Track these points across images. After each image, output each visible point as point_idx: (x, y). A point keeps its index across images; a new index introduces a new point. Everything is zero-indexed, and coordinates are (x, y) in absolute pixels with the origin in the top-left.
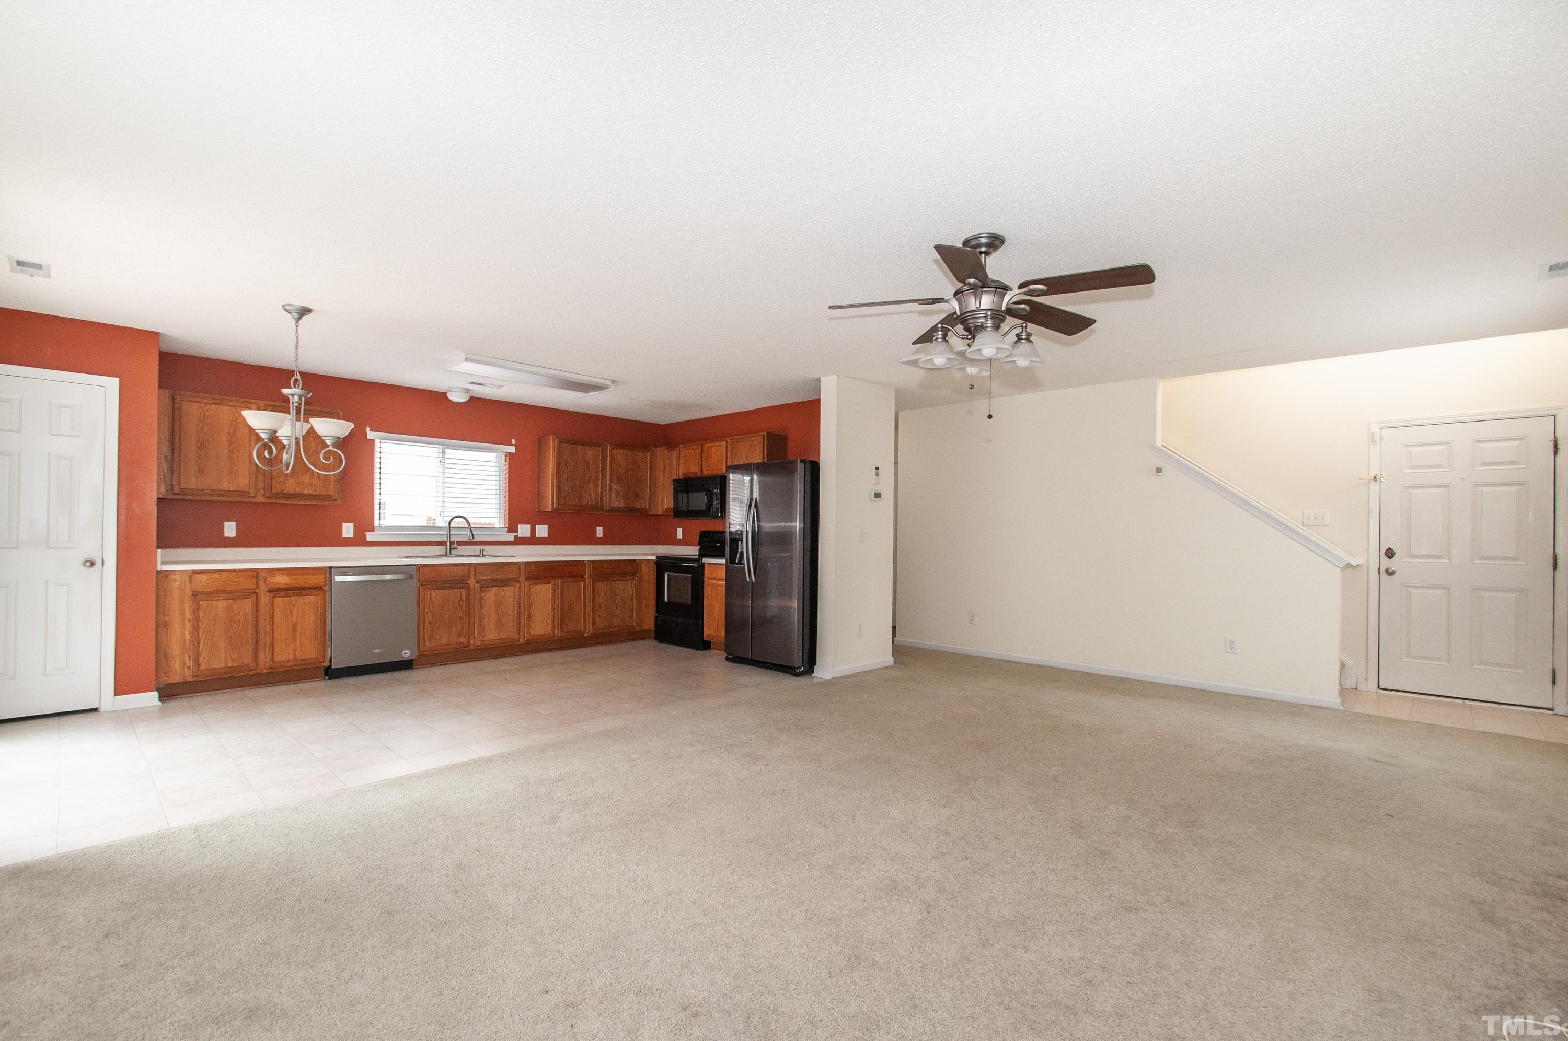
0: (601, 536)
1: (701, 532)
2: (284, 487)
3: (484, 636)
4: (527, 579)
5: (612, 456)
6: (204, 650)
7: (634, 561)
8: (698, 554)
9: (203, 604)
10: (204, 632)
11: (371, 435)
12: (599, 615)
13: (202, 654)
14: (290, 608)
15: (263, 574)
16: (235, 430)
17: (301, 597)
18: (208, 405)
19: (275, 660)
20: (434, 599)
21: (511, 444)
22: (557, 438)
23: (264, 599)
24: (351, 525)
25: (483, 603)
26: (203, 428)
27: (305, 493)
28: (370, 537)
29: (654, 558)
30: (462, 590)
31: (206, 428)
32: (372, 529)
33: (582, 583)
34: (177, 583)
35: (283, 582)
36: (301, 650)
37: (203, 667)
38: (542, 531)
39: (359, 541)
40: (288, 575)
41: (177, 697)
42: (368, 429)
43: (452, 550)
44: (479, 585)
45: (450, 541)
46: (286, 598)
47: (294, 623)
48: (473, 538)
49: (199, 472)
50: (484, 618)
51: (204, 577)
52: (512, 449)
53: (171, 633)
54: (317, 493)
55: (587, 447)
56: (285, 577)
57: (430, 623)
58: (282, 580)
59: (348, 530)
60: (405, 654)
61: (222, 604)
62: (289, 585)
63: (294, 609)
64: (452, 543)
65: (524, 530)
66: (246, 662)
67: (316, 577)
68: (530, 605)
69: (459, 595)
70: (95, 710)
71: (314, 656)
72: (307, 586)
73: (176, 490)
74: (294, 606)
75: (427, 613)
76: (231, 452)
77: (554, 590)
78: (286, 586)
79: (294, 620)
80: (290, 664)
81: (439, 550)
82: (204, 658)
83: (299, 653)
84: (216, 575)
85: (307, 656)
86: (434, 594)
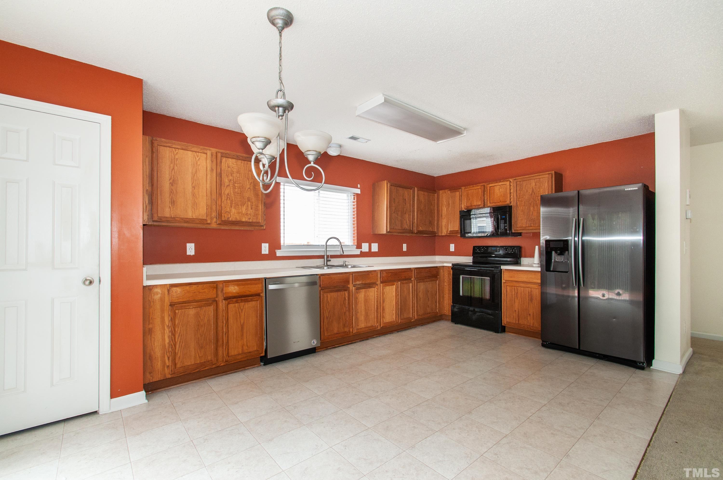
0: (406, 250)
1: (474, 247)
2: (230, 216)
3: (358, 326)
4: (382, 282)
5: (418, 196)
6: (179, 351)
7: (437, 267)
8: (472, 262)
9: (178, 312)
10: (179, 336)
12: (420, 306)
13: (178, 353)
14: (239, 313)
15: (221, 286)
16: (196, 172)
17: (246, 303)
18: (177, 150)
19: (230, 355)
20: (329, 299)
21: (357, 188)
22: (389, 182)
23: (222, 304)
24: (267, 245)
25: (357, 301)
26: (174, 168)
27: (243, 220)
28: (279, 253)
29: (450, 265)
30: (346, 292)
31: (176, 168)
32: (279, 248)
33: (411, 284)
34: (159, 295)
35: (234, 291)
36: (247, 346)
37: (178, 366)
38: (375, 247)
39: (272, 256)
40: (238, 285)
41: (159, 390)
43: (328, 262)
44: (355, 288)
45: (326, 255)
46: (236, 304)
47: (242, 324)
48: (343, 253)
49: (172, 204)
50: (358, 312)
51: (178, 290)
52: (358, 191)
53: (154, 338)
54: (251, 221)
55: (405, 190)
56: (236, 287)
57: (327, 318)
58: (233, 290)
59: (265, 248)
61: (192, 312)
62: (238, 294)
63: (242, 312)
64: (328, 256)
65: (365, 247)
66: (209, 358)
67: (256, 286)
68: (383, 302)
69: (344, 296)
70: (95, 413)
71: (255, 349)
72: (250, 293)
73: (156, 218)
74: (242, 310)
75: (325, 310)
76: (194, 187)
77: (396, 290)
78: (237, 294)
79: (242, 322)
80: (240, 357)
81: (319, 262)
82: (179, 358)
83: (245, 348)
84: (187, 287)
85: (251, 350)
86: (329, 296)
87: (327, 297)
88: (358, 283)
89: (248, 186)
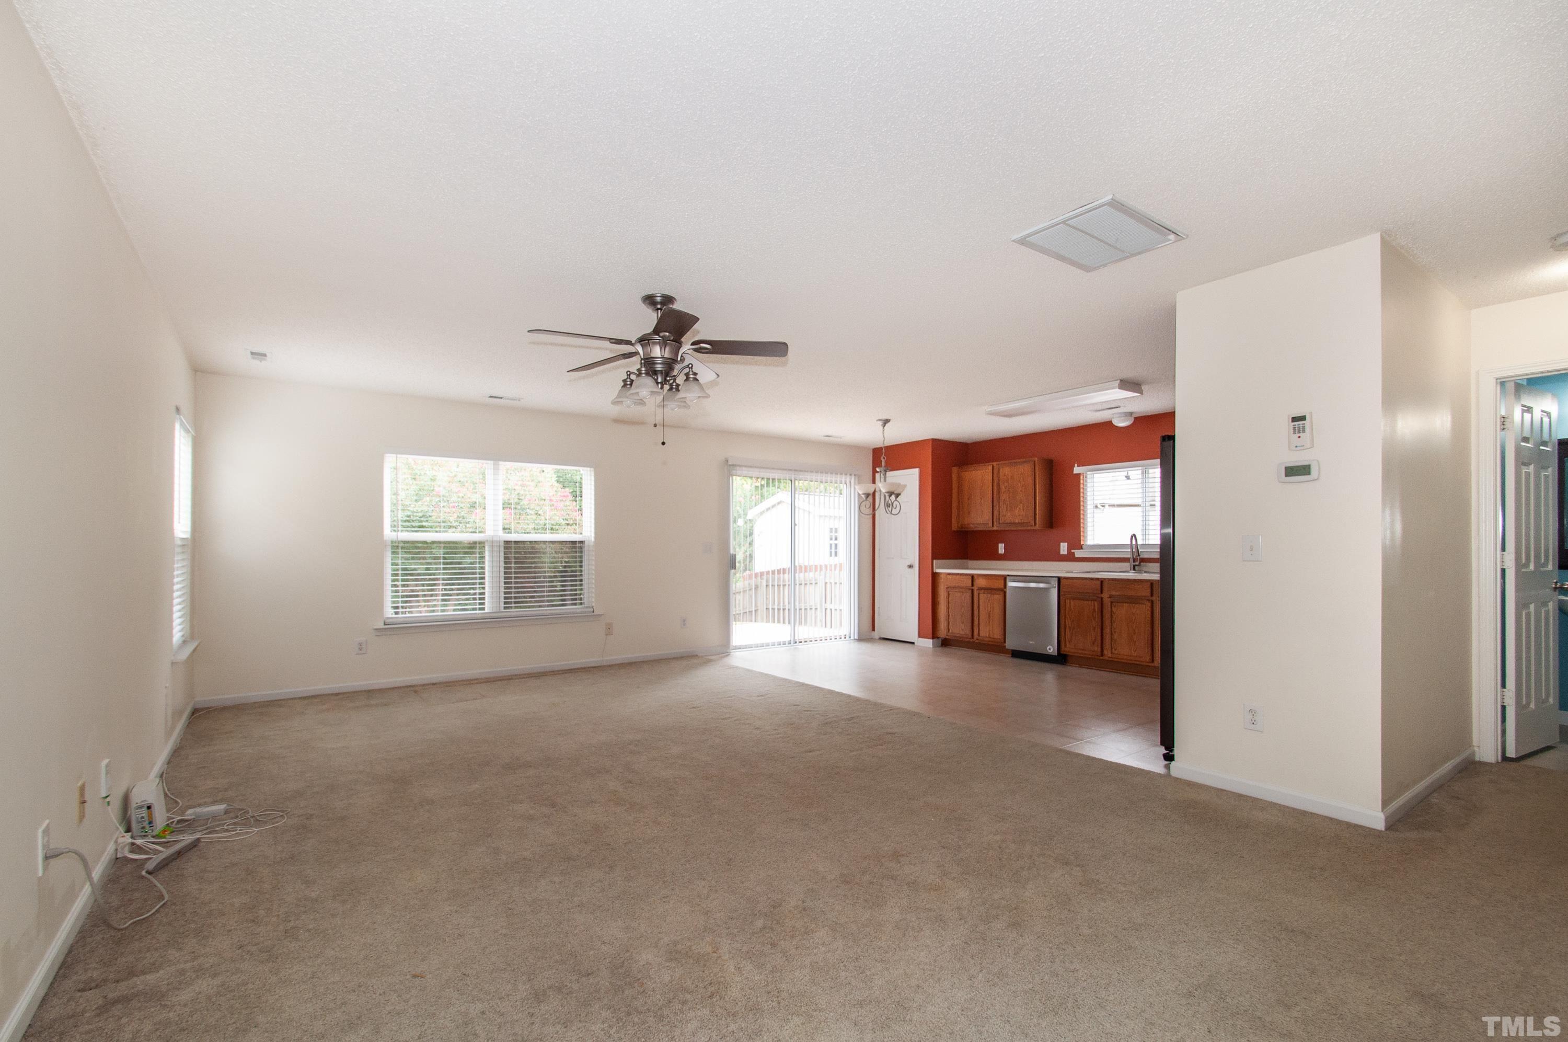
2: (1006, 519)
3: (1115, 650)
9: (951, 594)
10: (952, 611)
11: (1077, 470)
13: (952, 623)
15: (975, 577)
16: (982, 483)
17: (993, 595)
18: (971, 471)
19: (981, 634)
20: (1072, 607)
23: (976, 595)
24: (1066, 545)
25: (1114, 617)
28: (1078, 553)
30: (1096, 603)
32: (1080, 547)
34: (943, 580)
37: (952, 632)
39: (1070, 558)
40: (986, 579)
41: (946, 646)
42: (1076, 465)
43: (1135, 567)
44: (1111, 599)
46: (985, 594)
47: (990, 611)
50: (1115, 632)
51: (950, 577)
53: (940, 608)
56: (984, 580)
57: (1070, 628)
58: (982, 582)
59: (1064, 548)
60: (1050, 649)
61: (958, 594)
62: (988, 586)
63: (990, 603)
66: (968, 634)
67: (999, 582)
69: (1092, 607)
70: (913, 643)
71: (1000, 638)
72: (994, 587)
74: (990, 601)
75: (1067, 619)
76: (981, 499)
78: (986, 586)
80: (987, 639)
81: (1127, 565)
82: (952, 626)
83: (992, 634)
84: (955, 576)
85: (996, 637)
86: (1072, 603)
87: (1070, 604)
88: (1114, 593)
89: (1020, 489)
